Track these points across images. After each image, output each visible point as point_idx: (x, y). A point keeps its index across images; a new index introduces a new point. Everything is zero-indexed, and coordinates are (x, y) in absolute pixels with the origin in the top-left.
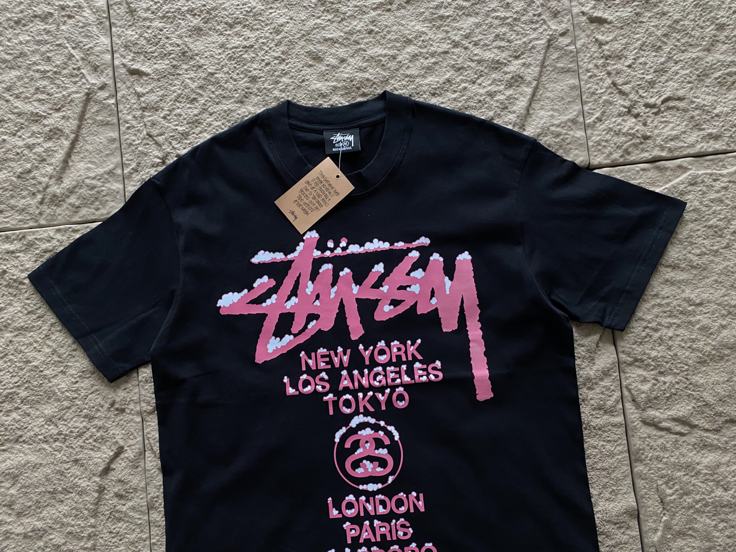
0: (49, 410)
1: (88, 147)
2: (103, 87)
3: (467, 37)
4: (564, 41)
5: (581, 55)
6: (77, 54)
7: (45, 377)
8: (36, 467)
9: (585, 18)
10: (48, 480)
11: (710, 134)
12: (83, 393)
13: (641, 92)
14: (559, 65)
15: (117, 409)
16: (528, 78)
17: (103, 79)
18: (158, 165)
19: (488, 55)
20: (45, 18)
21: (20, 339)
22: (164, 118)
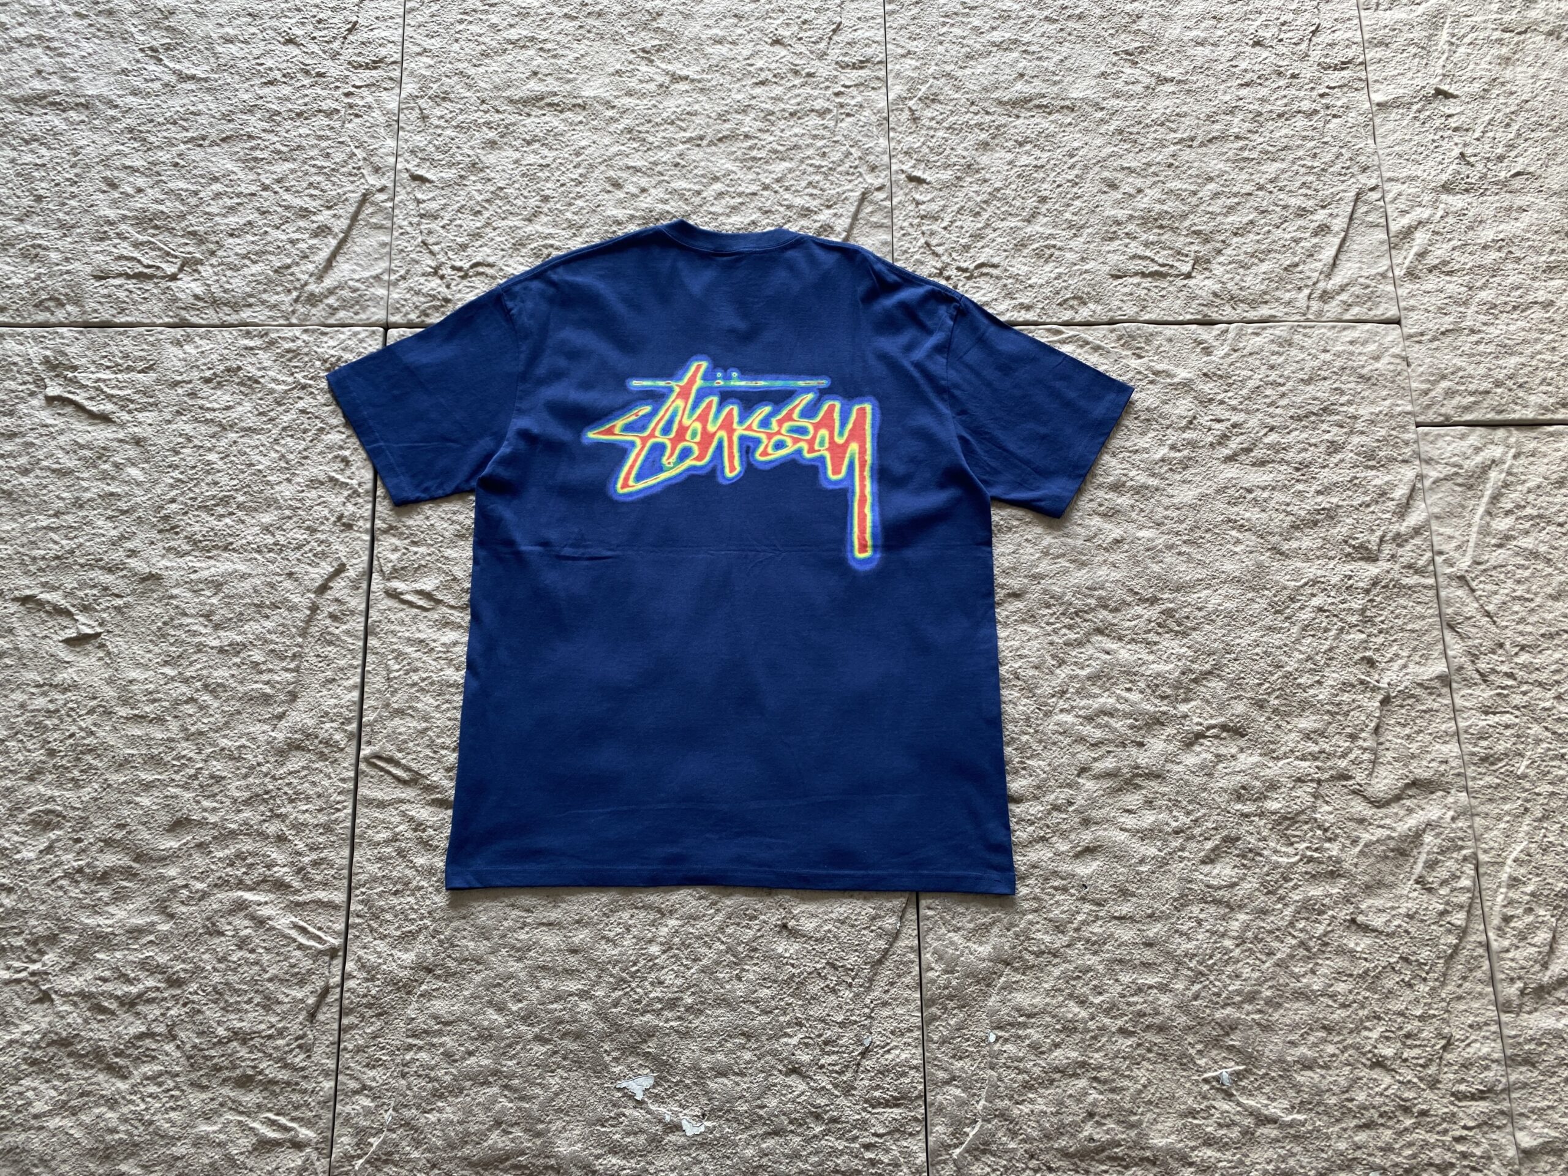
0: (267, 518)
1: (356, 249)
2: (382, 190)
3: (778, 181)
4: (880, 195)
5: (896, 212)
6: (360, 154)
7: (268, 483)
8: (244, 577)
9: (903, 176)
10: (256, 591)
11: (1021, 304)
12: (308, 503)
13: (954, 255)
14: (874, 219)
15: (344, 524)
16: (838, 229)
17: (384, 181)
18: (429, 274)
19: (798, 201)
20: (330, 114)
21: (246, 440)
22: (443, 227)
